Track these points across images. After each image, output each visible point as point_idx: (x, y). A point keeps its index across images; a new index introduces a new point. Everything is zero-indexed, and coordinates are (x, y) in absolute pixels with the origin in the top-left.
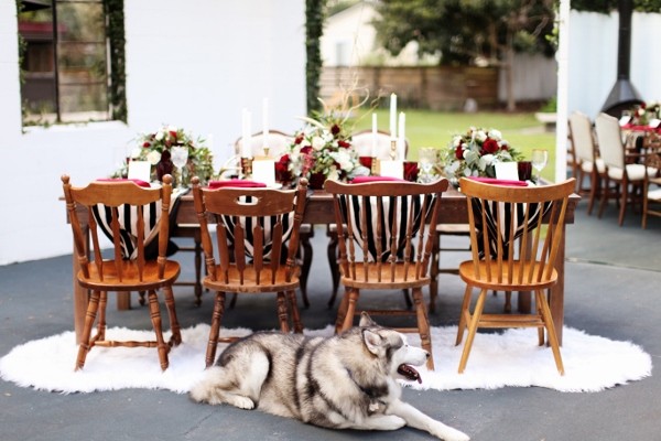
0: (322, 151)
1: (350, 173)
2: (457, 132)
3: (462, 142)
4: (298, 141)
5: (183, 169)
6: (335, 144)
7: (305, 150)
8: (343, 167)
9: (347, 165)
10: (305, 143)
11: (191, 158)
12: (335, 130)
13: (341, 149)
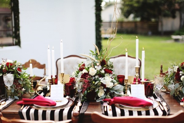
0: (94, 76)
1: (112, 89)
2: (175, 64)
3: (179, 70)
4: (81, 70)
5: (11, 87)
6: (103, 72)
7: (84, 76)
8: (107, 86)
9: (109, 85)
10: (85, 71)
11: (16, 80)
12: (103, 63)
13: (106, 75)
